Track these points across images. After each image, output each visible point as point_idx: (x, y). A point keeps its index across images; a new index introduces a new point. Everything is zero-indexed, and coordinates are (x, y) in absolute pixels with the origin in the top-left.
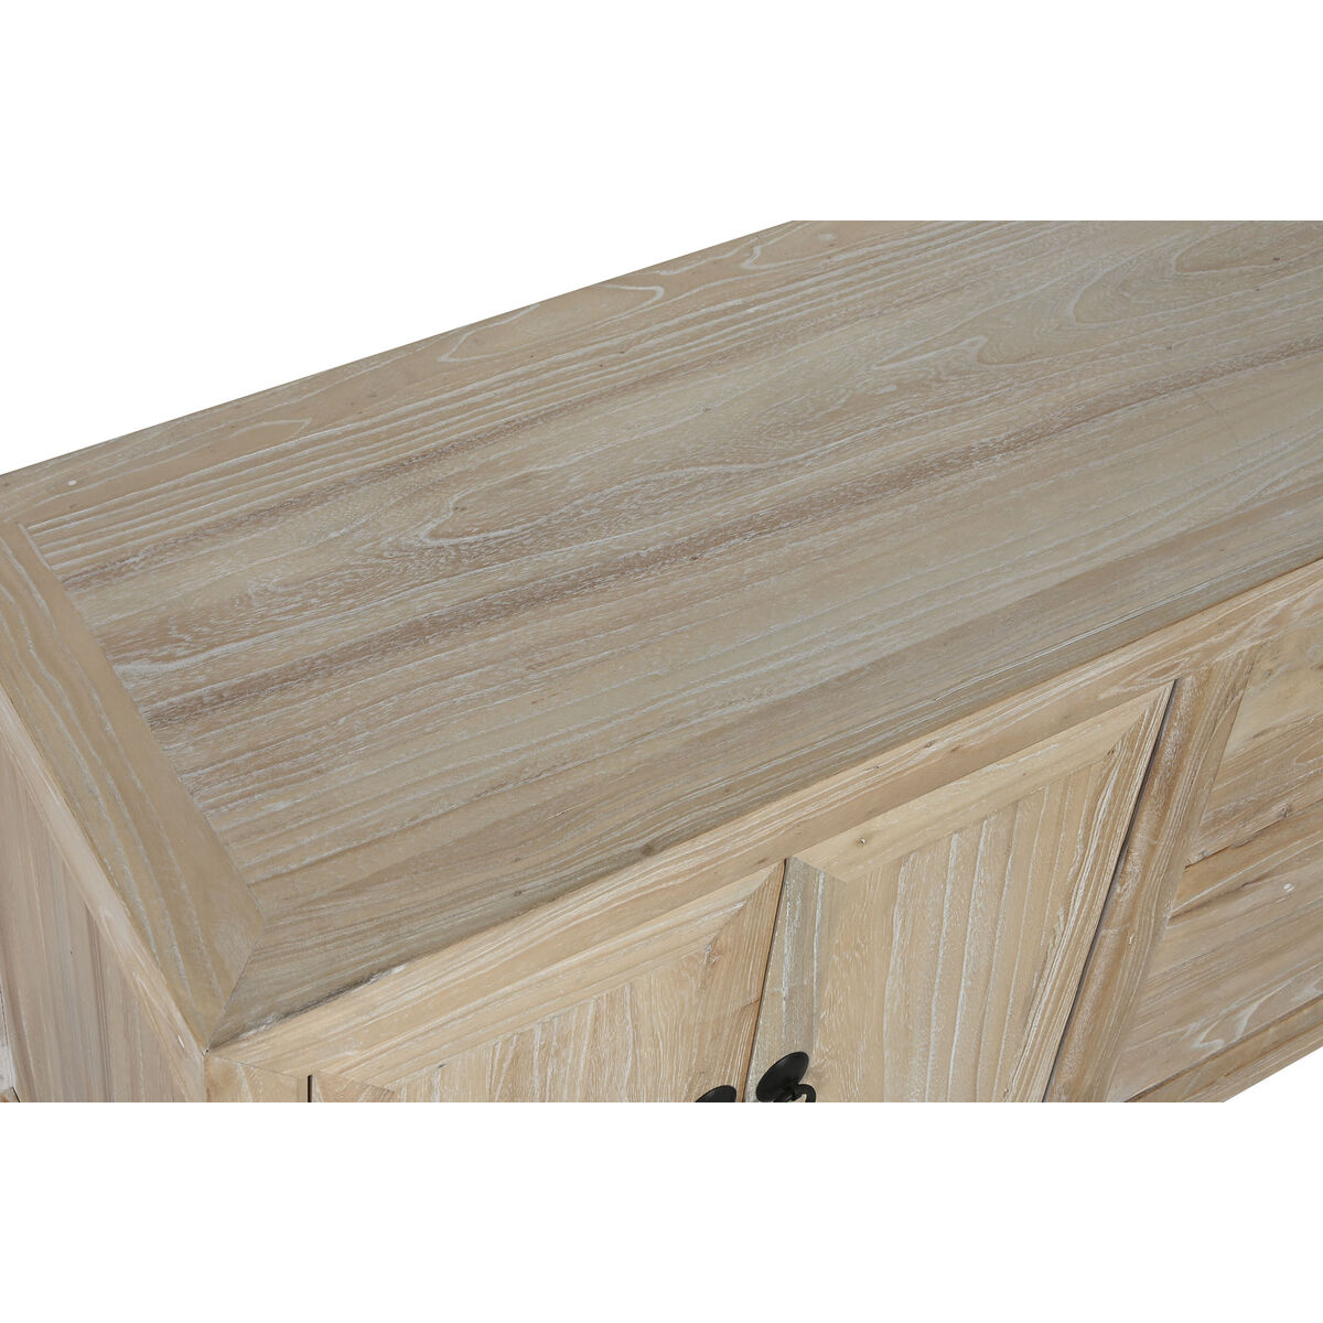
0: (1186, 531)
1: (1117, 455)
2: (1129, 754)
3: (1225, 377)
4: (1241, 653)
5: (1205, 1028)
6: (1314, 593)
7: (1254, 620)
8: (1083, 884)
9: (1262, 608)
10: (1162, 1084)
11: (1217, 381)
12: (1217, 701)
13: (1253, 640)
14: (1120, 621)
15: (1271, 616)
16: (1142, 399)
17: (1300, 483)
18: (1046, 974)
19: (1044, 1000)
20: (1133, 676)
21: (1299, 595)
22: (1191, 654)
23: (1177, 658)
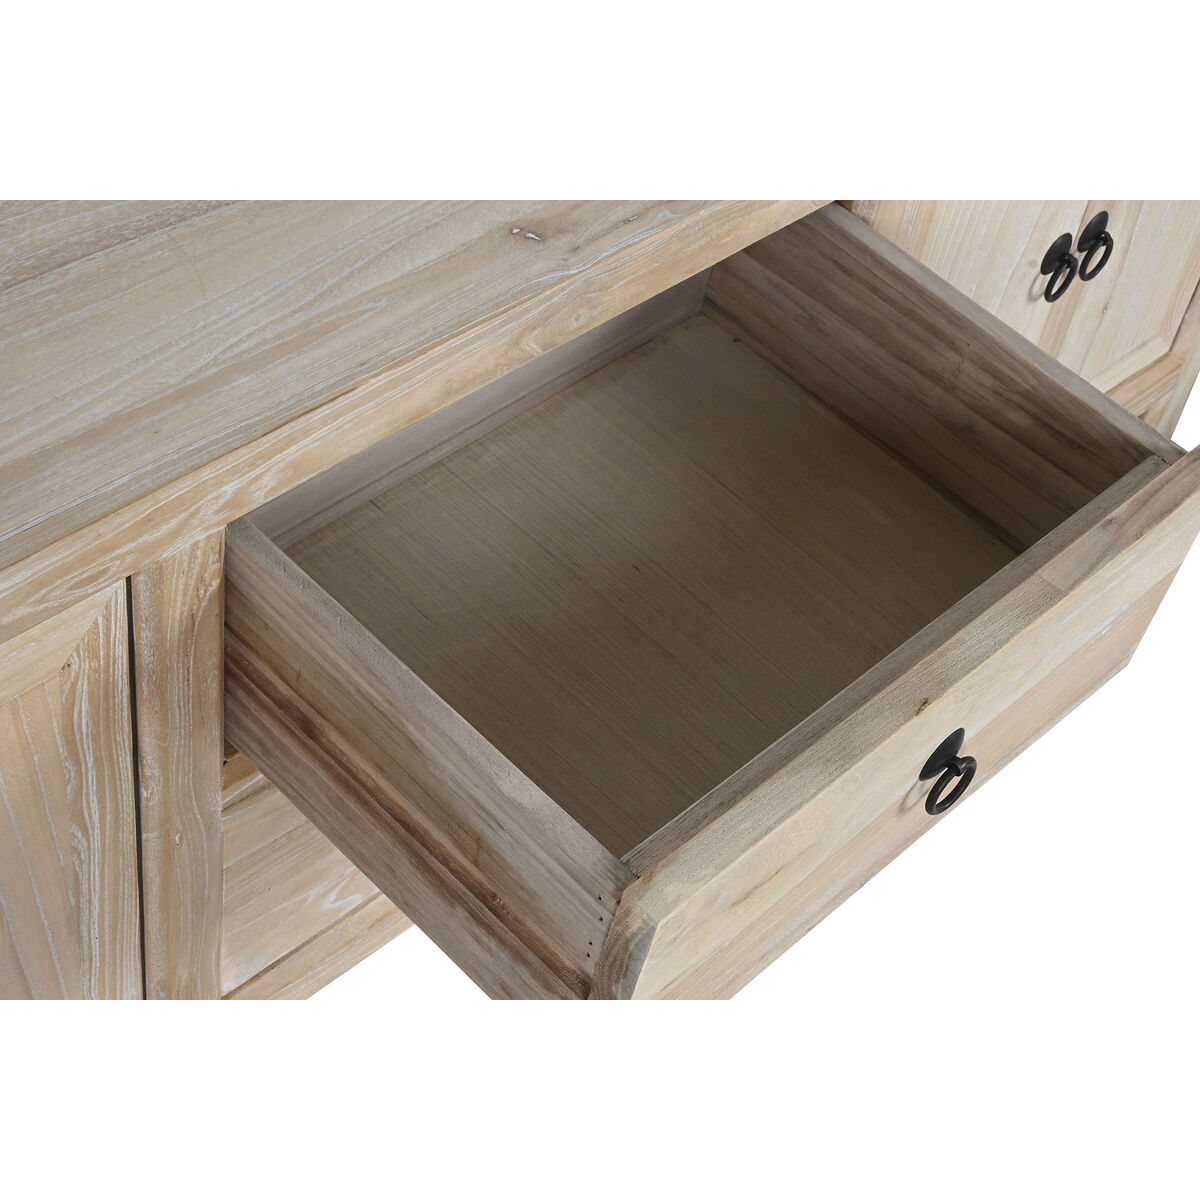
0: (121, 411)
1: (60, 319)
2: (94, 664)
3: (209, 214)
4: (195, 545)
5: (332, 889)
6: (274, 469)
7: (197, 511)
8: (93, 798)
9: (205, 496)
10: (297, 950)
11: (197, 219)
12: (185, 595)
13: (207, 529)
14: (15, 532)
15: (221, 502)
16: (106, 247)
17: (265, 341)
18: (84, 888)
19: (96, 912)
20: (43, 592)
21: (253, 474)
22: (122, 557)
23: (103, 564)
